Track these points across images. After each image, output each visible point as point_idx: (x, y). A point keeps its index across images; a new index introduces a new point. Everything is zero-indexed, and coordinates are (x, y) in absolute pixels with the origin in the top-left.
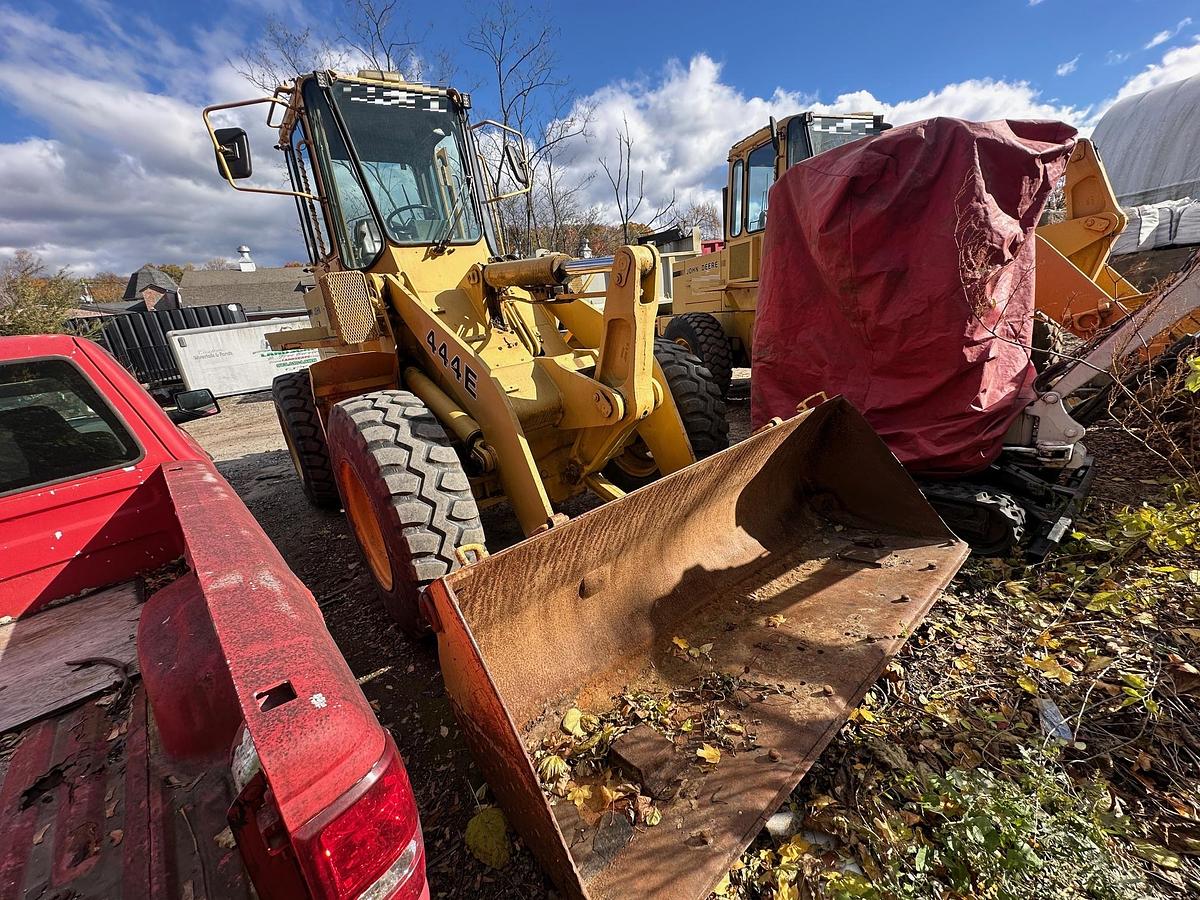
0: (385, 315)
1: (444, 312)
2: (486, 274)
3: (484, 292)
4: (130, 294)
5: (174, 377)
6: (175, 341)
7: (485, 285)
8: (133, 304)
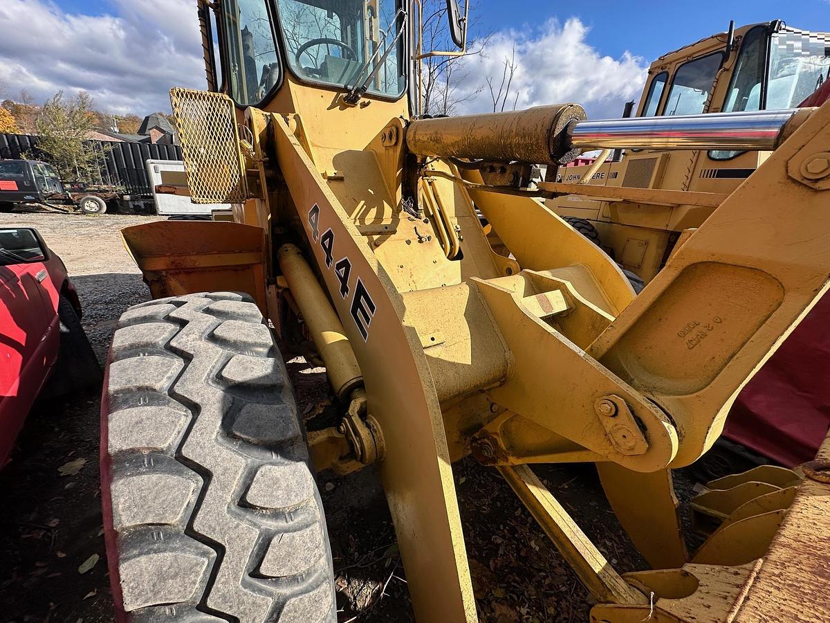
0: (261, 170)
1: (341, 179)
2: (410, 134)
3: (400, 159)
4: (142, 131)
5: (148, 194)
6: (151, 167)
7: (405, 149)
8: (143, 137)
